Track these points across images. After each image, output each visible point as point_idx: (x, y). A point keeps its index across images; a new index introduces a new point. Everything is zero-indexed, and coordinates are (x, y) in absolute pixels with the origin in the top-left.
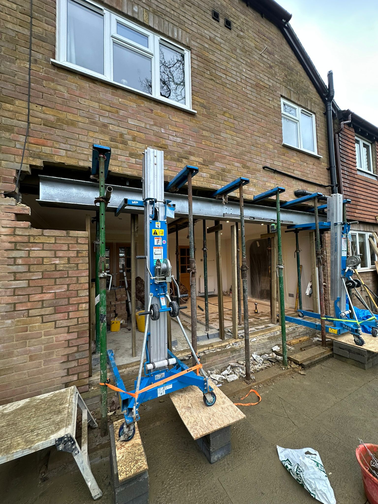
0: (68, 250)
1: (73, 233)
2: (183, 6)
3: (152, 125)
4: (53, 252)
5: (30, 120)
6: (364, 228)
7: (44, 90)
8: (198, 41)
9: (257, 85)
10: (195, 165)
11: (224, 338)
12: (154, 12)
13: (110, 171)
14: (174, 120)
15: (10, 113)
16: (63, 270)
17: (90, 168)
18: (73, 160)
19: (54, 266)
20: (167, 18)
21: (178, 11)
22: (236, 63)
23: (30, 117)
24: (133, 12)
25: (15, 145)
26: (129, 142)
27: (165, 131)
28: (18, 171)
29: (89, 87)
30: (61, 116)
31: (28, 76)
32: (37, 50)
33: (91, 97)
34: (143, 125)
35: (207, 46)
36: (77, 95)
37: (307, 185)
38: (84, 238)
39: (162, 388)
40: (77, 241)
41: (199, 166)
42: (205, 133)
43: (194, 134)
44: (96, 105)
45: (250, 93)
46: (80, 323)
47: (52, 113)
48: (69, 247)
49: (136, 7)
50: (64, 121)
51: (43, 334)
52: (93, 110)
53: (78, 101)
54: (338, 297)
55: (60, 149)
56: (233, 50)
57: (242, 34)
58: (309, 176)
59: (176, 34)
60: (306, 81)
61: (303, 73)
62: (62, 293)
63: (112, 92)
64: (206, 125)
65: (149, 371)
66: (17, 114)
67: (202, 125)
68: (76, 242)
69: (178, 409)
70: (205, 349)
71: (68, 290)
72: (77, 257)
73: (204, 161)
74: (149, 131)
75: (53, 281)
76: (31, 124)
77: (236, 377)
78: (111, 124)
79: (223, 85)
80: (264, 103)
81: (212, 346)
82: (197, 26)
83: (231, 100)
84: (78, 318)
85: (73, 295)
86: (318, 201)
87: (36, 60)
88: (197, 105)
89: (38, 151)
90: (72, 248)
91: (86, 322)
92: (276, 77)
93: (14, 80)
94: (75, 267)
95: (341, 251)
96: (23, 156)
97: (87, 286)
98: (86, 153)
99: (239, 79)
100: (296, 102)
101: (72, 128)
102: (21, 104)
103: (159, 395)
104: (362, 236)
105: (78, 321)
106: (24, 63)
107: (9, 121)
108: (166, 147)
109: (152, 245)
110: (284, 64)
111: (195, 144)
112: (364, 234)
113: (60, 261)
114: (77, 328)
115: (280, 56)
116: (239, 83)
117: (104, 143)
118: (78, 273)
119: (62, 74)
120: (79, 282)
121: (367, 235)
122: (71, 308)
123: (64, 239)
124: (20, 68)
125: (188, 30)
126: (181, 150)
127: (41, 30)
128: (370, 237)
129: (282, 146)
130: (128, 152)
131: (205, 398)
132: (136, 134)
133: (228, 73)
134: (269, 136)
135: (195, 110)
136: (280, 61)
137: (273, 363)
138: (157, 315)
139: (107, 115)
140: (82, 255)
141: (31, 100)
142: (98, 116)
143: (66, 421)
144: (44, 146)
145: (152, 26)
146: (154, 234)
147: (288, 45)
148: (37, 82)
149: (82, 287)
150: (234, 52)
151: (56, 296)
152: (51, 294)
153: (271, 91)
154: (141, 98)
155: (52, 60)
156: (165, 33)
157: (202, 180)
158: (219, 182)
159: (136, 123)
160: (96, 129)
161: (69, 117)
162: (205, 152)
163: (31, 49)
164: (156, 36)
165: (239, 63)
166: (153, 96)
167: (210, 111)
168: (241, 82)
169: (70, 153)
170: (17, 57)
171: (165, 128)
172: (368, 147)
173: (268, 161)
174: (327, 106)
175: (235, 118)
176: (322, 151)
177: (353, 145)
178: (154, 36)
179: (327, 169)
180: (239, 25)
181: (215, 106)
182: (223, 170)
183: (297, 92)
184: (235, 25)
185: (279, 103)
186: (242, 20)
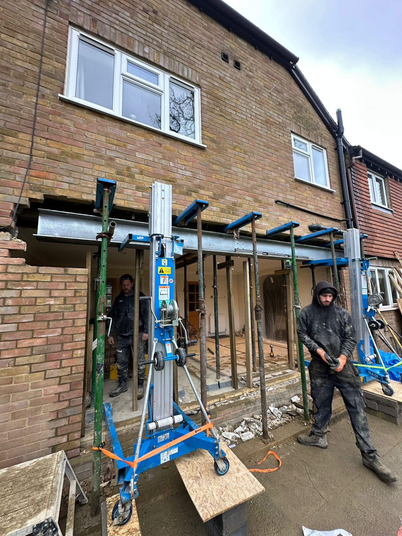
0: (65, 289)
1: (72, 270)
2: (193, 48)
3: (161, 159)
4: (48, 291)
5: (33, 153)
6: (383, 264)
7: (50, 123)
8: (208, 79)
9: (267, 122)
10: (205, 198)
11: (237, 387)
12: (165, 53)
13: (114, 205)
14: (183, 154)
15: (12, 146)
16: (58, 312)
17: (93, 201)
18: (76, 193)
19: (48, 307)
20: (178, 59)
21: (189, 53)
22: (245, 101)
23: (33, 150)
24: (144, 52)
25: (15, 178)
26: (136, 175)
27: (174, 165)
28: (15, 204)
29: (97, 121)
30: (66, 150)
31: (34, 110)
32: (45, 86)
33: (99, 130)
34: (151, 159)
35: (217, 84)
36: (84, 128)
37: (321, 219)
38: (83, 276)
39: (166, 452)
40: (76, 279)
41: (209, 199)
42: (215, 167)
43: (204, 168)
44: (103, 139)
45: (261, 128)
46: (73, 372)
47: (57, 146)
48: (66, 286)
49: (147, 48)
50: (69, 155)
51: (30, 386)
52: (100, 144)
53: (85, 135)
54: (362, 339)
55: (62, 182)
56: (243, 89)
57: (250, 74)
58: (323, 210)
59: (186, 73)
60: (315, 118)
61: (312, 110)
62: (55, 338)
63: (120, 126)
64: (216, 159)
65: (151, 431)
66: (19, 147)
67: (212, 159)
68: (74, 281)
69: (184, 480)
70: (216, 400)
71: (62, 334)
72: (75, 296)
73: (214, 194)
74: (157, 165)
75: (46, 324)
76: (34, 157)
77: (251, 436)
78: (118, 157)
79: (234, 121)
80: (274, 138)
81: (224, 397)
82: (207, 66)
83: (241, 135)
84: (72, 367)
85: (68, 340)
86: (334, 236)
87: (43, 95)
88: (207, 140)
89: (39, 183)
90: (69, 287)
91: (81, 371)
92: (286, 114)
93: (19, 114)
94: (72, 308)
95: (361, 288)
96: (22, 189)
97: (84, 329)
98: (90, 186)
99: (249, 116)
100: (306, 137)
101: (76, 161)
102: (24, 138)
103: (162, 462)
104: (381, 272)
105: (71, 371)
106: (31, 98)
107: (11, 154)
108: (175, 181)
109: (158, 284)
110: (293, 102)
111: (204, 178)
112: (384, 270)
113: (55, 301)
114: (70, 379)
115: (289, 94)
116: (248, 119)
117: (110, 176)
118: (75, 315)
119: (70, 109)
120: (75, 325)
121: (387, 271)
122: (64, 355)
123: (60, 277)
124: (27, 102)
125: (198, 70)
126: (190, 184)
127: (50, 67)
128: (390, 273)
129: (293, 180)
130: (135, 185)
131: (216, 465)
132: (143, 167)
133: (238, 110)
134: (281, 170)
135: (205, 144)
136: (289, 100)
137: (293, 417)
138: (162, 364)
139: (114, 149)
140: (81, 294)
141: (36, 133)
142: (104, 149)
143: (48, 500)
144: (46, 179)
145: (163, 65)
146: (160, 272)
147: (296, 84)
148: (42, 116)
149: (78, 331)
150: (243, 90)
151: (48, 342)
152: (43, 339)
153: (281, 127)
154: (149, 132)
155: (60, 95)
156: (175, 72)
157: (212, 214)
158: (230, 216)
159: (144, 156)
160: (102, 162)
161: (74, 150)
162: (215, 186)
163: (39, 85)
164: (166, 75)
165: (249, 101)
166: (162, 131)
167: (221, 145)
168: (251, 118)
169: (73, 186)
170: (25, 92)
171: (174, 162)
172: (381, 181)
173: (281, 195)
174: (337, 142)
175: (245, 153)
176: (335, 185)
177: (366, 180)
178: (164, 75)
179: (341, 203)
180: (248, 66)
181: (225, 141)
182: (234, 204)
183: (307, 128)
184: (244, 66)
185: (289, 139)
186: (251, 61)
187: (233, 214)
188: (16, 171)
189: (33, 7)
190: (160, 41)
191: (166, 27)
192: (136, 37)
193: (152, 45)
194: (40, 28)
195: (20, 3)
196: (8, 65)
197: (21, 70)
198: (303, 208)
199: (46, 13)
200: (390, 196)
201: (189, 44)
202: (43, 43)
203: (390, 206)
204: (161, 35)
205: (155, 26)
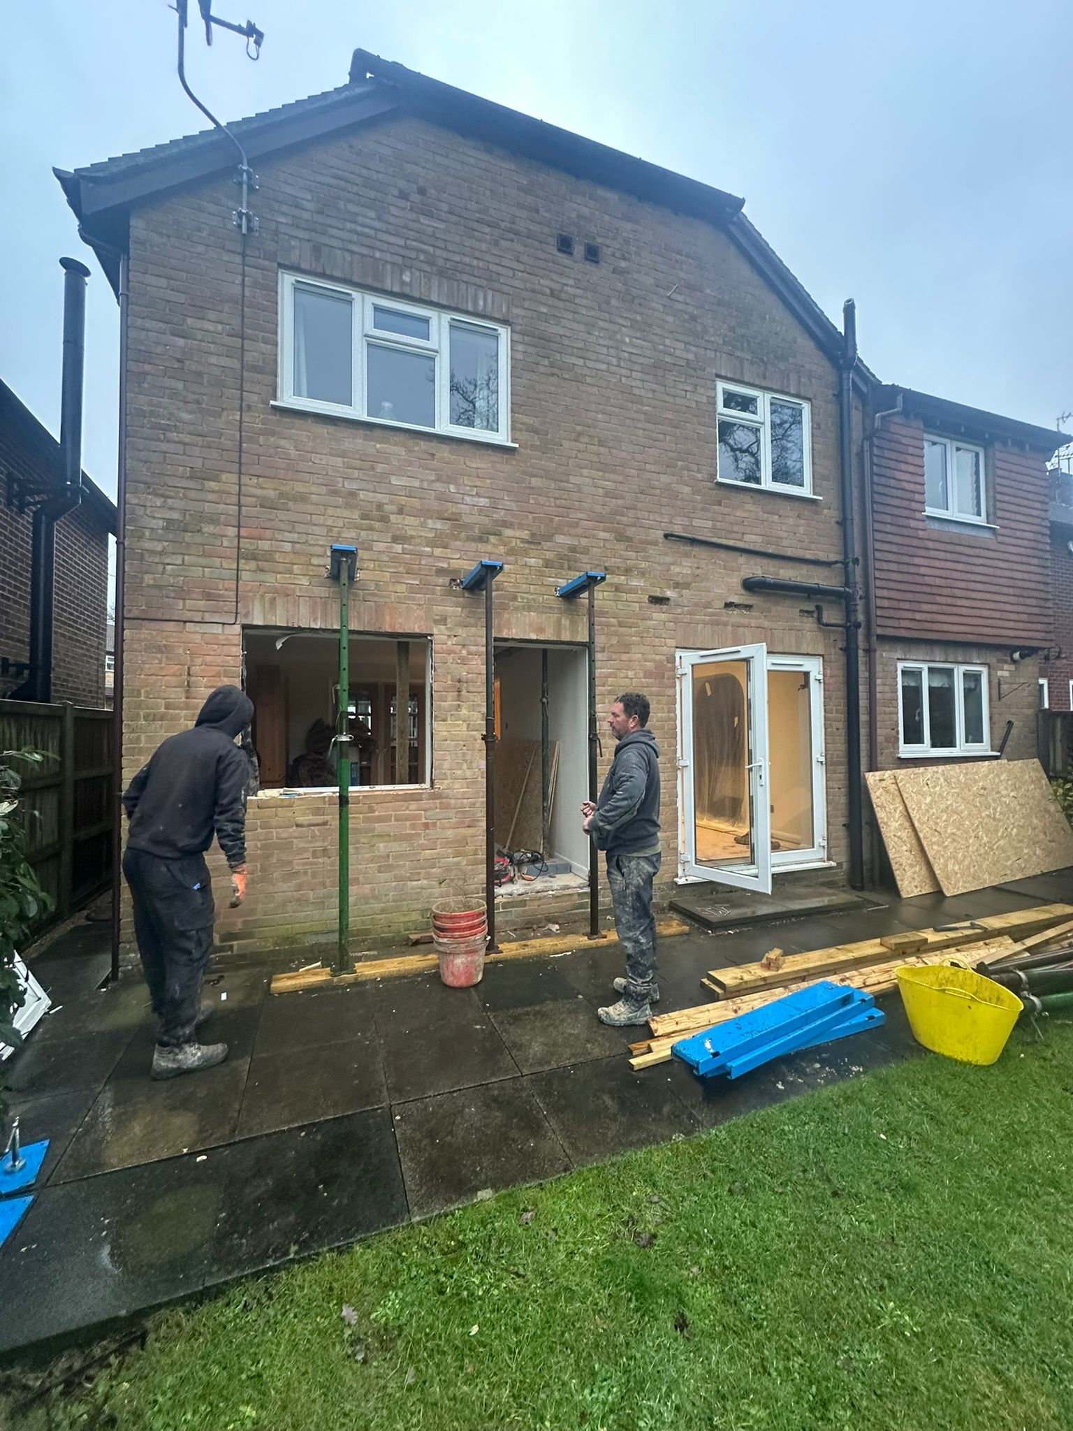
3: (433, 481)
5: (242, 501)
6: (947, 655)
7: (261, 450)
8: (526, 304)
9: (655, 366)
10: (514, 544)
12: (441, 273)
14: (474, 466)
15: (215, 495)
20: (465, 278)
21: (488, 257)
22: (607, 330)
23: (241, 497)
24: (403, 283)
25: (222, 542)
26: (392, 517)
27: (458, 489)
29: (329, 434)
30: (286, 489)
31: (238, 434)
32: (251, 389)
33: (331, 448)
34: (417, 484)
35: (544, 310)
36: (309, 449)
37: (778, 562)
41: (522, 545)
42: (536, 482)
43: (513, 487)
44: (338, 461)
45: (639, 384)
47: (272, 486)
49: (408, 273)
50: (290, 496)
52: (334, 471)
53: (311, 461)
55: (283, 540)
56: (603, 303)
57: (623, 264)
58: (786, 543)
59: (481, 303)
60: (787, 330)
63: (365, 435)
64: (538, 466)
66: (224, 495)
67: (531, 466)
73: (533, 535)
74: (427, 493)
76: (243, 507)
78: (363, 490)
79: (579, 380)
80: (671, 400)
82: (525, 275)
83: (593, 407)
87: (249, 407)
88: (521, 430)
89: (253, 547)
92: (707, 338)
93: (220, 443)
98: (321, 543)
99: (614, 361)
100: (757, 382)
101: (300, 504)
102: (230, 478)
106: (234, 415)
107: (214, 508)
110: (727, 305)
111: (514, 506)
112: (951, 670)
115: (720, 288)
116: (613, 369)
117: (350, 523)
119: (287, 420)
121: (959, 670)
124: (228, 423)
125: (506, 289)
126: (486, 520)
127: (256, 355)
129: (713, 486)
130: (390, 534)
132: (404, 500)
133: (589, 355)
134: (683, 468)
135: (517, 442)
136: (718, 300)
139: (356, 475)
141: (244, 469)
142: (341, 479)
144: (261, 539)
145: (437, 299)
147: (741, 257)
148: (251, 440)
150: (604, 307)
153: (692, 372)
154: (413, 437)
155: (272, 402)
156: (460, 306)
157: (527, 571)
158: (564, 573)
159: (403, 481)
160: (339, 502)
161: (297, 489)
162: (534, 518)
163: (242, 391)
164: (443, 315)
165: (616, 328)
166: (436, 430)
167: (549, 436)
168: (618, 366)
169: (297, 545)
170: (224, 406)
171: (457, 484)
172: (977, 455)
173: (678, 520)
174: (841, 380)
175: (601, 443)
176: (825, 483)
177: (917, 461)
178: (439, 316)
179: (837, 523)
180: (619, 246)
181: (559, 426)
182: (573, 549)
183: (762, 360)
184: (608, 251)
185: (711, 393)
186: (624, 234)
187: (570, 569)
188: (222, 533)
189: (226, 257)
190: (431, 249)
191: (443, 215)
192: (388, 257)
193: (417, 264)
194: (237, 290)
195: (206, 257)
196: (201, 368)
197: (217, 371)
198: (731, 543)
199: (244, 260)
200: (995, 492)
201: (488, 237)
202: (243, 317)
203: (992, 517)
204: (433, 236)
205: (422, 221)
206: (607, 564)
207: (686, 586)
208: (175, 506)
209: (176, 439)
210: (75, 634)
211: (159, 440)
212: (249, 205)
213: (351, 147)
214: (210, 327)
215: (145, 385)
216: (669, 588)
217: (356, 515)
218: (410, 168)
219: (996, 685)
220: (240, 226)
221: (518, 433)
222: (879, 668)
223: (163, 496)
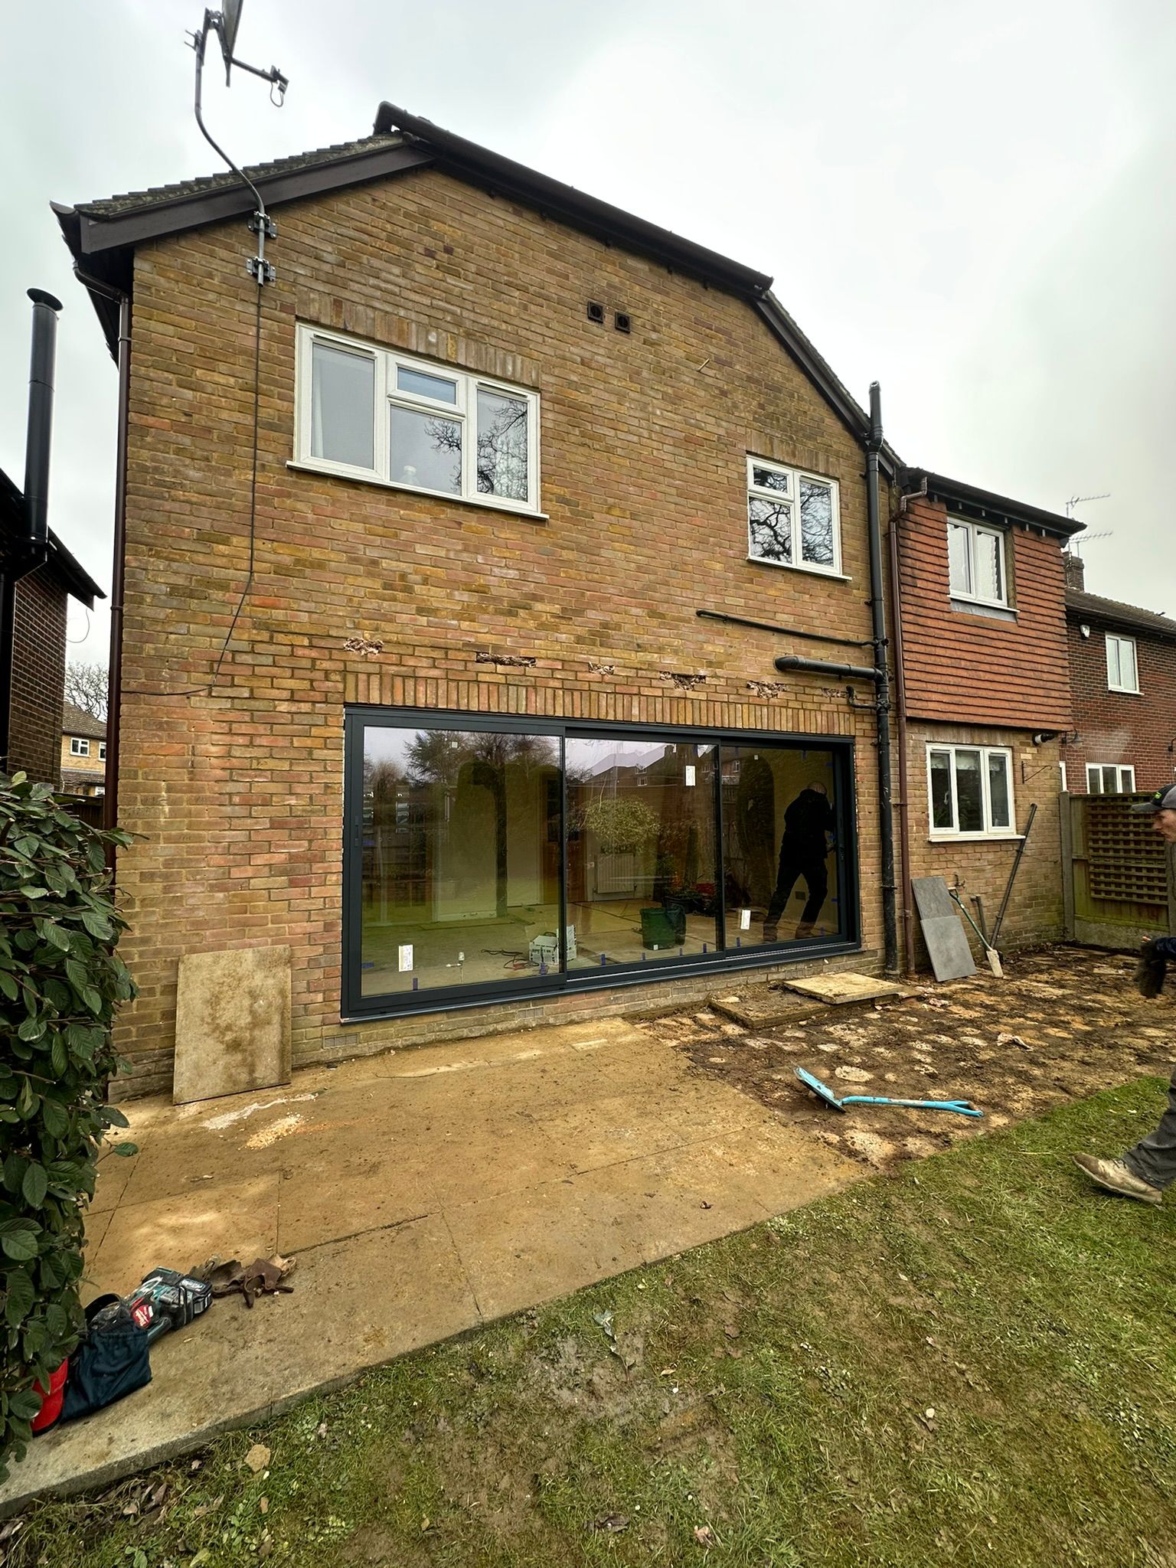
0: (311, 783)
3: (461, 551)
4: (287, 786)
5: (254, 567)
6: (973, 738)
7: (276, 513)
8: (556, 371)
9: (687, 440)
12: (469, 335)
14: (502, 536)
15: (224, 560)
18: (319, 628)
19: (288, 808)
20: (493, 341)
21: (516, 321)
22: (638, 401)
23: (254, 562)
24: (429, 344)
26: (416, 587)
27: (486, 560)
29: (347, 497)
30: (303, 555)
31: (251, 495)
32: (265, 447)
33: (352, 513)
34: (443, 553)
35: (574, 378)
36: (327, 514)
37: (809, 642)
41: (552, 620)
42: (566, 555)
43: (544, 559)
44: (359, 527)
45: (671, 457)
46: (327, 906)
47: (288, 552)
49: (434, 334)
50: (307, 563)
51: (270, 920)
52: (356, 538)
53: (329, 526)
55: (299, 611)
56: (634, 375)
58: (817, 622)
60: (814, 410)
61: (807, 391)
63: (388, 500)
64: (569, 538)
66: (235, 560)
67: (561, 538)
72: (325, 793)
73: (564, 610)
74: (455, 564)
76: (255, 574)
78: (384, 558)
79: (609, 450)
80: (702, 474)
82: (555, 341)
83: (625, 479)
87: (263, 465)
88: (551, 501)
89: (266, 617)
90: (316, 779)
91: (337, 906)
92: (736, 414)
93: (230, 504)
94: (322, 811)
98: (341, 614)
99: (646, 434)
100: (786, 461)
101: (318, 572)
102: (240, 542)
105: (324, 903)
106: (246, 474)
107: (223, 573)
108: (486, 590)
110: (757, 382)
111: (544, 579)
113: (297, 800)
115: (749, 364)
116: (643, 441)
117: (372, 593)
119: (304, 482)
120: (328, 837)
123: (304, 764)
124: (240, 483)
125: (536, 355)
126: (515, 594)
127: (271, 411)
129: (745, 563)
130: (415, 606)
132: (429, 570)
133: (620, 426)
134: (715, 545)
135: (547, 513)
136: (748, 377)
139: (378, 543)
140: (333, 791)
141: (256, 533)
142: (362, 547)
144: (275, 608)
145: (463, 364)
147: (769, 335)
148: (265, 502)
150: (635, 378)
153: (721, 447)
154: (440, 503)
155: (289, 463)
156: (488, 369)
158: (596, 649)
159: (429, 550)
160: (359, 570)
161: (314, 555)
162: (565, 592)
163: (255, 448)
164: (470, 379)
165: (645, 399)
166: (463, 498)
167: (580, 508)
168: (649, 438)
169: (315, 616)
170: (236, 465)
171: (484, 553)
172: (997, 539)
173: (712, 598)
174: (868, 461)
175: (634, 516)
176: (854, 564)
177: (941, 544)
178: (467, 381)
179: (866, 603)
180: (649, 318)
181: (591, 498)
182: (605, 625)
183: (791, 438)
184: (639, 322)
185: (742, 469)
186: (655, 306)
188: (228, 600)
189: (239, 307)
190: (458, 311)
191: (471, 276)
192: (413, 315)
193: (443, 324)
194: (250, 343)
195: (218, 305)
196: (210, 424)
197: (228, 428)
198: (763, 622)
199: (259, 312)
200: (1015, 576)
201: (517, 301)
202: (257, 370)
203: (1012, 601)
204: (460, 296)
205: (449, 280)
206: (639, 642)
207: (720, 665)
208: (180, 570)
209: (182, 498)
210: (30, 708)
211: (163, 498)
212: (266, 254)
213: (374, 200)
214: (222, 380)
215: (149, 439)
216: (702, 667)
217: (377, 584)
218: (435, 226)
219: (1020, 768)
220: (255, 275)
221: (548, 503)
222: (908, 751)
223: (166, 559)
